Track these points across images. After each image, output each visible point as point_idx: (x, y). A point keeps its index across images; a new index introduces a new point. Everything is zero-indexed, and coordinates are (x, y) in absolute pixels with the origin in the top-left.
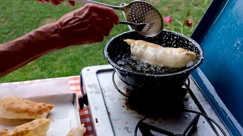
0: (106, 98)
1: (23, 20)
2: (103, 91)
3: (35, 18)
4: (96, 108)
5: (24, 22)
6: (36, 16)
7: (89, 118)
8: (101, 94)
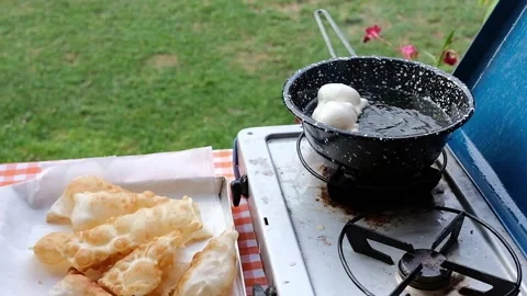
0: (283, 184)
1: (110, 58)
2: (279, 172)
3: (134, 54)
4: (265, 201)
5: (113, 62)
6: (136, 50)
7: (251, 225)
8: (274, 176)
